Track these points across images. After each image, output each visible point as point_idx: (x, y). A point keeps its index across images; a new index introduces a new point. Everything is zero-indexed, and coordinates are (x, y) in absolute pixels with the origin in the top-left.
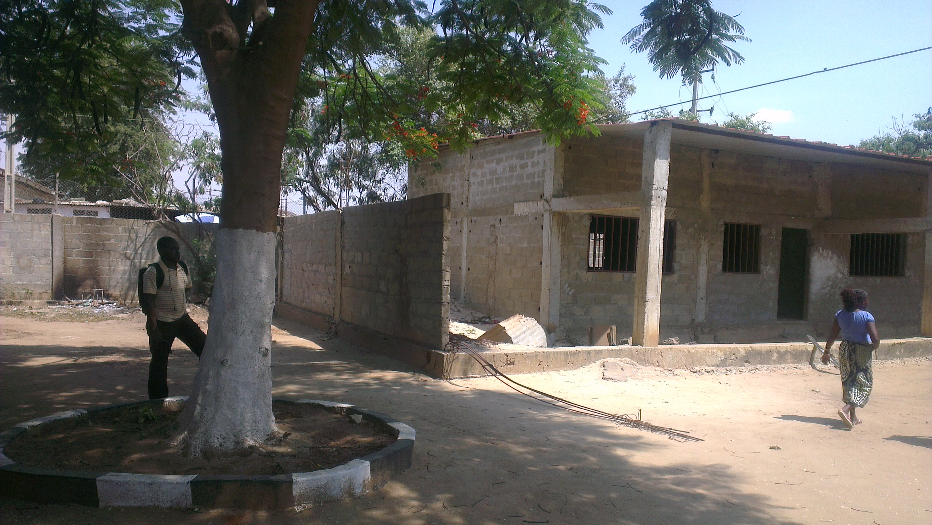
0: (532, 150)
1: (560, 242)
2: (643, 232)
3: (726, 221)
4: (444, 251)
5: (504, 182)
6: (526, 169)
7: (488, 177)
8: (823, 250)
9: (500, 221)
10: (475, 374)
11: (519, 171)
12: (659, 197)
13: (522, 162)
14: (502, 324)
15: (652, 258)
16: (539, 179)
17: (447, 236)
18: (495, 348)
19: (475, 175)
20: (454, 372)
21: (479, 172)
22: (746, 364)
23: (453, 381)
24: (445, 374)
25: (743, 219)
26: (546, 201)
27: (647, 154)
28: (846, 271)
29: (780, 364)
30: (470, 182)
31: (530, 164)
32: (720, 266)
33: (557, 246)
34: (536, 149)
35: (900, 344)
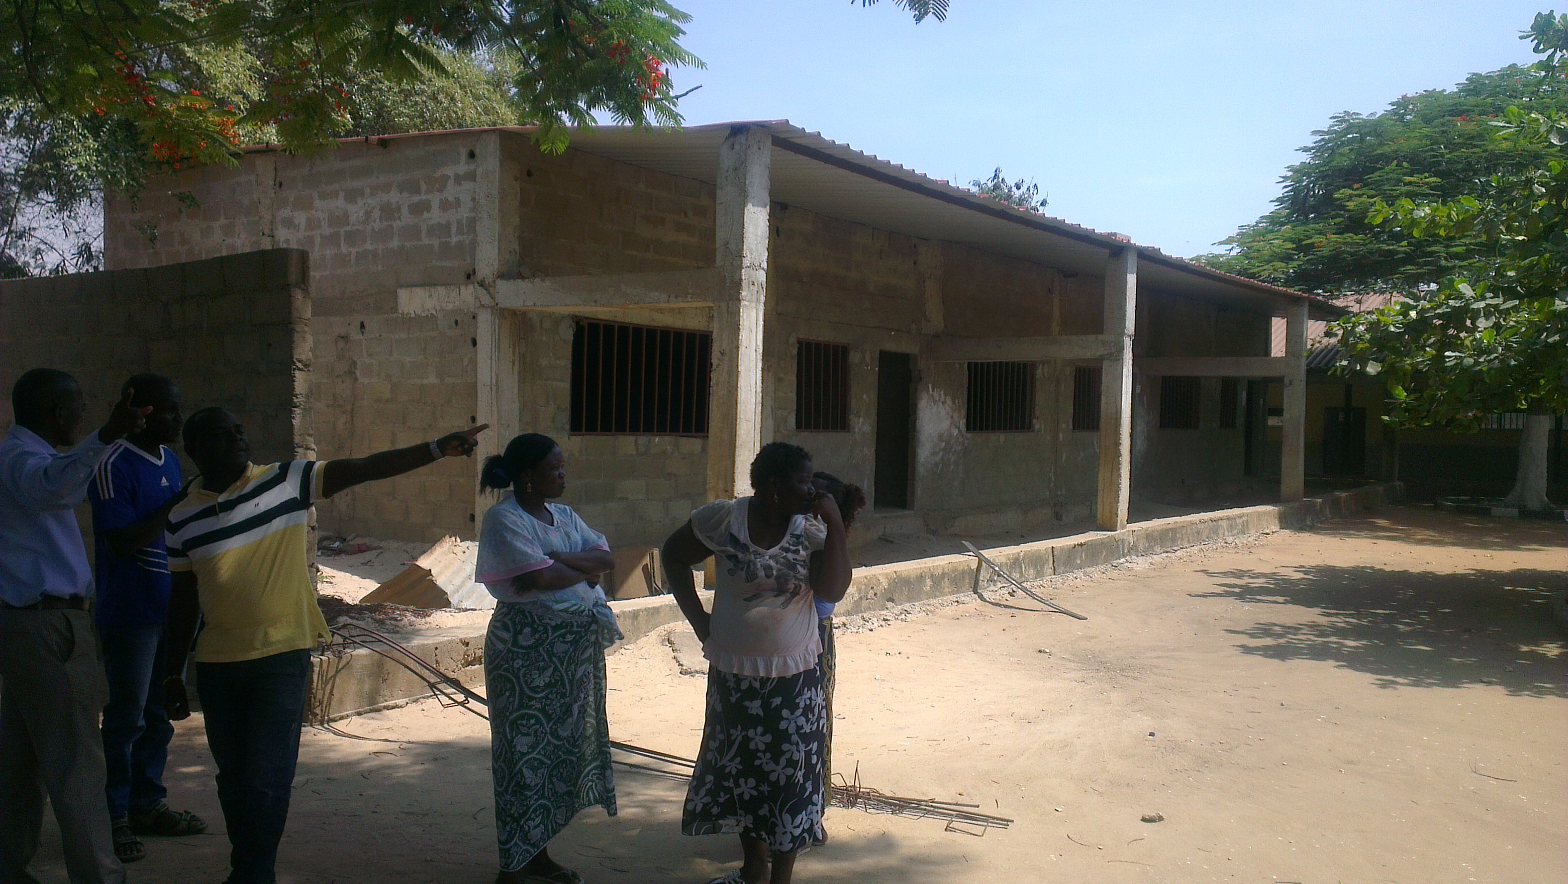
0: (438, 174)
1: (516, 373)
2: (722, 354)
3: (801, 336)
4: (296, 396)
5: (369, 242)
6: (426, 215)
7: (327, 231)
8: (933, 391)
9: (362, 326)
10: (393, 697)
11: (406, 218)
12: (753, 284)
13: (416, 199)
14: (424, 562)
15: (743, 408)
16: (461, 238)
17: (303, 357)
18: (427, 626)
19: (289, 223)
20: (341, 702)
21: (301, 218)
22: (889, 605)
23: (340, 726)
24: (318, 711)
25: (824, 335)
26: (482, 284)
27: (725, 194)
28: (963, 422)
29: (936, 597)
30: (277, 238)
31: (435, 204)
32: (792, 420)
33: (511, 383)
34: (449, 171)
35: (1081, 545)
